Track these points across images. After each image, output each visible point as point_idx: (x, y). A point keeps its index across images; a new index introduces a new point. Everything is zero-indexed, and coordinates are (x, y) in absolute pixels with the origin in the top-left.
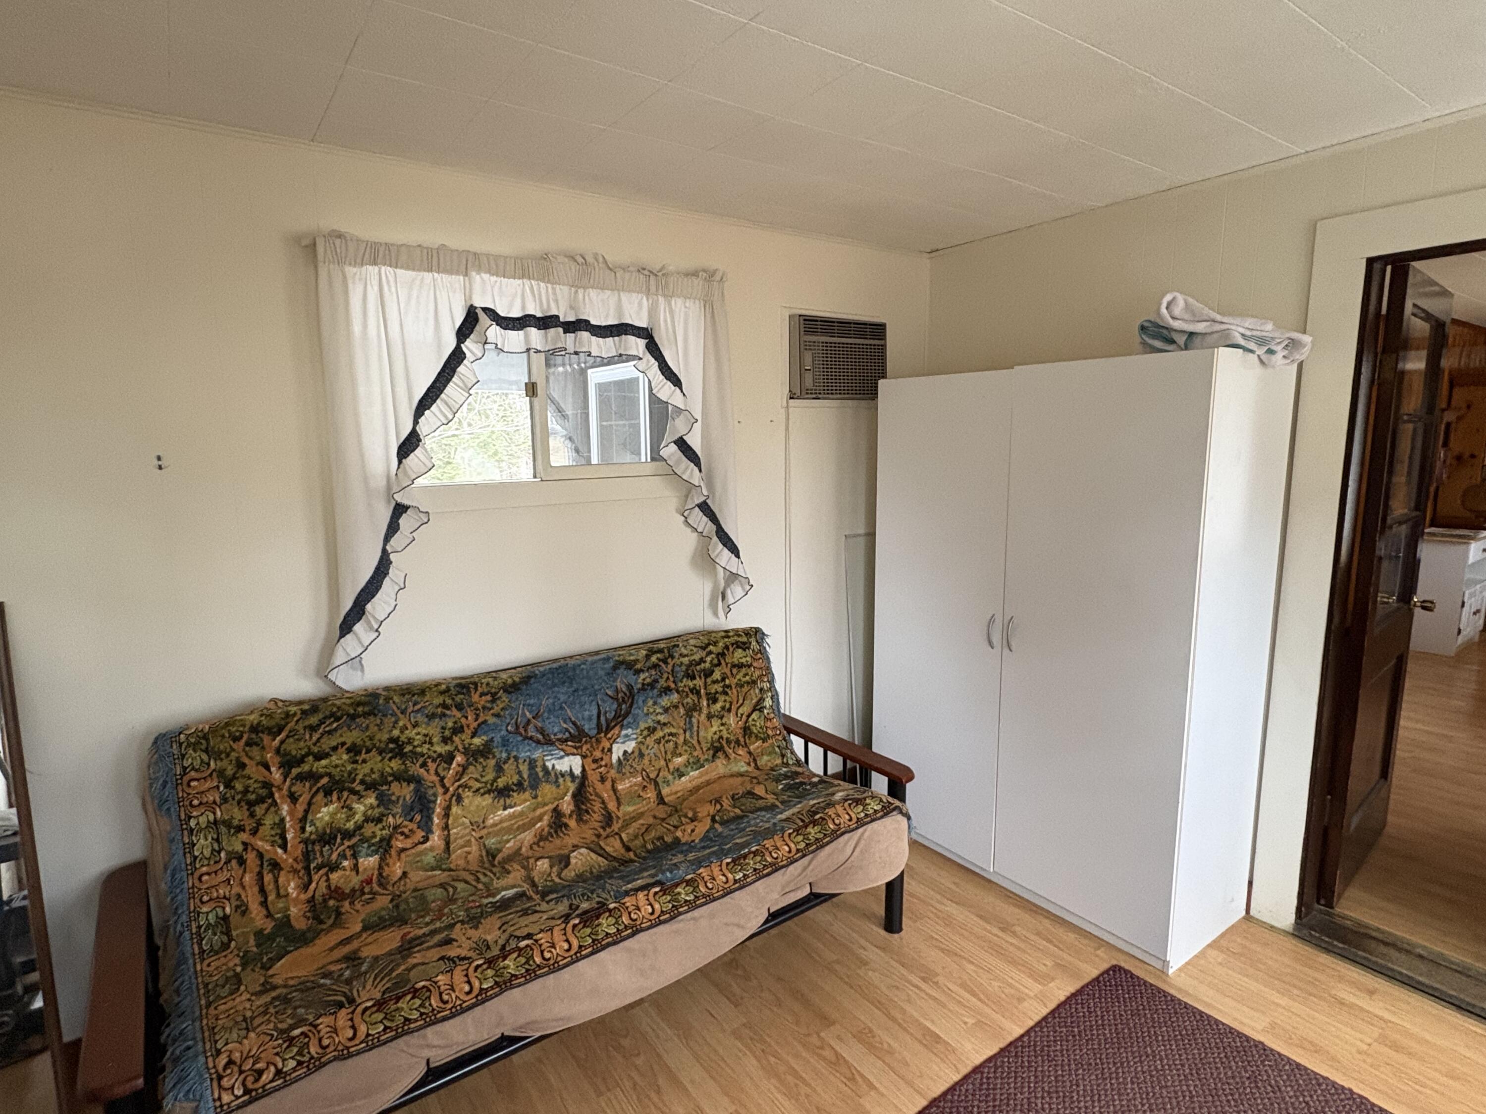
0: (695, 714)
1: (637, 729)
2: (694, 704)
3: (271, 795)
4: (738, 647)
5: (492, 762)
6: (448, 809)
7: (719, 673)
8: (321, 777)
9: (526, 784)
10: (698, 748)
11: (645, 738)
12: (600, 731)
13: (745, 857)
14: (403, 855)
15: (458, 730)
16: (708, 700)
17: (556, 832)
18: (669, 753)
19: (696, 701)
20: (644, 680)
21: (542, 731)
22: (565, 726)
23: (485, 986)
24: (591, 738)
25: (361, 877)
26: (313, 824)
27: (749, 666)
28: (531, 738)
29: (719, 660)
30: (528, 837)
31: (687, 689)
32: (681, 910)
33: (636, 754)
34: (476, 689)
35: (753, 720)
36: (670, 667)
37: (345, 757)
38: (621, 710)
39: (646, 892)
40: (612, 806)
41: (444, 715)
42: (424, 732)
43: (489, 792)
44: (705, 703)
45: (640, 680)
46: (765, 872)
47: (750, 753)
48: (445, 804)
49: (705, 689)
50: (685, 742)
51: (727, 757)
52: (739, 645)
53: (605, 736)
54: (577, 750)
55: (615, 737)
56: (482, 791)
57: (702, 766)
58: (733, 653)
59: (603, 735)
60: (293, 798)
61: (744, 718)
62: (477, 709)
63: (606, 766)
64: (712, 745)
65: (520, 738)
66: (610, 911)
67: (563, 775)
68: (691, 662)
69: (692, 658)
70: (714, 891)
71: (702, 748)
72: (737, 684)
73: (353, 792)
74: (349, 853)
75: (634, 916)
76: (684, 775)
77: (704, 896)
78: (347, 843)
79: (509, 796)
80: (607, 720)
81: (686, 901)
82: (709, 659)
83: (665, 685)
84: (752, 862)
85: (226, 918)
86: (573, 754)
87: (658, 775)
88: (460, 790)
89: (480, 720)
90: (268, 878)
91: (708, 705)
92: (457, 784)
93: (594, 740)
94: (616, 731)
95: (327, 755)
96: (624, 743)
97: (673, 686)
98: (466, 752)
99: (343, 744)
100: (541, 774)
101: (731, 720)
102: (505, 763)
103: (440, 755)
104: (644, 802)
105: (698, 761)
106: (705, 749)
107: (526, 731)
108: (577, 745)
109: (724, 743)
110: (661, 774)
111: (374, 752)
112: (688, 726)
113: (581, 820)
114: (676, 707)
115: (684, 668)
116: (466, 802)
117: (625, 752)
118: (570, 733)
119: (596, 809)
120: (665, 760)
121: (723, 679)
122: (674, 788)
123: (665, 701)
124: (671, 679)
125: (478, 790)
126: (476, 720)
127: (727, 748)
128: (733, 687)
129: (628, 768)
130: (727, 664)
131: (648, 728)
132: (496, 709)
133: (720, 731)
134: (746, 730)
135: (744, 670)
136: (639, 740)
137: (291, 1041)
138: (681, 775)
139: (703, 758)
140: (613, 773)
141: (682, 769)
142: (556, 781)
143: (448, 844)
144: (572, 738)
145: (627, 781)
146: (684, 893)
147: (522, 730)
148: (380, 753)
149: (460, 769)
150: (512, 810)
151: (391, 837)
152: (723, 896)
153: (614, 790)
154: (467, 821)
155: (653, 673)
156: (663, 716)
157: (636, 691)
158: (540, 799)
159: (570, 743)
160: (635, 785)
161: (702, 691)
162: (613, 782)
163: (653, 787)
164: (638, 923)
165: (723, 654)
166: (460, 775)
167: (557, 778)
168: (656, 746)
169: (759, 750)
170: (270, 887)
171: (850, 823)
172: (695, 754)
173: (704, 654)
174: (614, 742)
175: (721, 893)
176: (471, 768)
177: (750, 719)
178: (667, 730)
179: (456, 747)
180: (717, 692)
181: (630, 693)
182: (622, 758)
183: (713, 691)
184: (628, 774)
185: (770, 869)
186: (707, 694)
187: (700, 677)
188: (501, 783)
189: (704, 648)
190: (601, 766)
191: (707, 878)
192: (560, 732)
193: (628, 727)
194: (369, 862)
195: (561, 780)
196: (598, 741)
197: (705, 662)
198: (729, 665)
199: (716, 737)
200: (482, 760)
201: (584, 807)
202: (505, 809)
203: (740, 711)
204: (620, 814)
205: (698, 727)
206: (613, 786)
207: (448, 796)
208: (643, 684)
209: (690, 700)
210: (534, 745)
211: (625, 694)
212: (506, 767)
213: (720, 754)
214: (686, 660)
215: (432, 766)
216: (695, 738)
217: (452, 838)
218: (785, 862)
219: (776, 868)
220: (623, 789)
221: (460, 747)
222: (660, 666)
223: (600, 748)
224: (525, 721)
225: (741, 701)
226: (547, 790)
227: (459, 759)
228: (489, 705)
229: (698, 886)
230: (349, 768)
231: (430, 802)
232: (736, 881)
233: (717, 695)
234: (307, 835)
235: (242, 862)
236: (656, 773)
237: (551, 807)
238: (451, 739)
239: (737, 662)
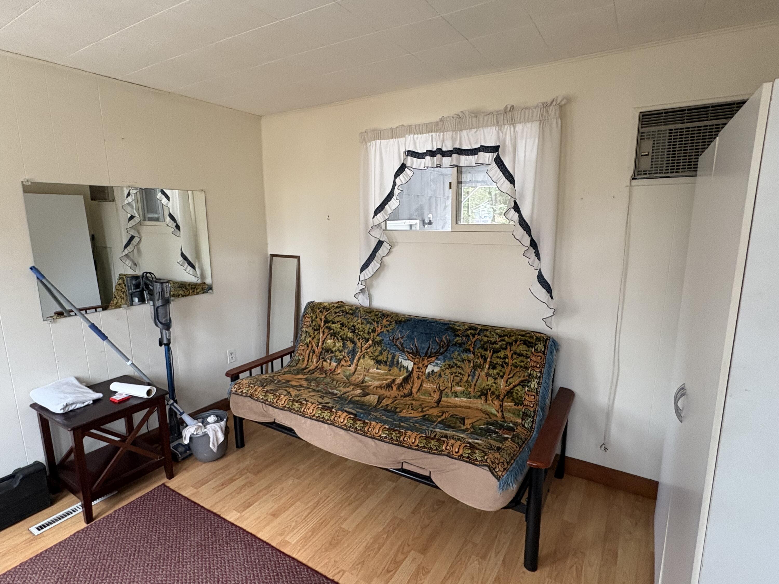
0: (479, 370)
1: (444, 362)
2: (480, 364)
3: (319, 330)
4: (525, 344)
5: (379, 349)
6: (359, 359)
7: (503, 353)
8: (332, 330)
9: (388, 363)
10: (472, 387)
11: (446, 369)
12: (426, 355)
13: (394, 430)
14: (342, 367)
15: (374, 331)
16: (489, 365)
17: (387, 388)
18: (455, 382)
19: (482, 363)
20: (457, 341)
21: (402, 345)
22: (412, 347)
23: (287, 406)
24: (420, 357)
25: (330, 368)
26: (326, 344)
27: (527, 357)
28: (397, 346)
29: (506, 346)
30: (377, 383)
31: (479, 355)
32: (351, 429)
33: (438, 374)
34: (387, 318)
35: (517, 390)
36: (474, 339)
37: (339, 326)
38: (440, 350)
39: (347, 414)
40: (414, 390)
41: (372, 323)
42: (364, 327)
43: (374, 359)
44: (487, 366)
45: (455, 340)
46: (394, 442)
47: (501, 406)
48: (359, 356)
49: (491, 359)
50: (467, 382)
51: (486, 401)
52: (525, 343)
53: (427, 359)
54: (413, 360)
55: (431, 361)
56: (372, 358)
57: (470, 398)
58: (518, 345)
59: (426, 358)
60: (324, 333)
61: (511, 386)
62: (382, 326)
63: (422, 373)
64: (482, 390)
65: (393, 344)
66: (331, 411)
67: (404, 367)
68: (488, 341)
69: (491, 339)
70: (369, 433)
71: (474, 389)
72: (512, 365)
73: (338, 339)
74: (330, 358)
75: (336, 419)
76: (457, 397)
77: (364, 431)
78: (331, 355)
79: (380, 365)
80: (431, 352)
81: (356, 428)
82: (500, 343)
83: (468, 347)
84: (394, 434)
85: (299, 360)
86: (411, 361)
87: (444, 390)
88: (365, 354)
89: (382, 330)
90: (311, 354)
91: (489, 368)
92: (366, 351)
93: (421, 358)
94: (433, 359)
95: (335, 323)
96: (434, 366)
97: (472, 349)
98: (373, 340)
99: (340, 321)
100: (395, 362)
101: (502, 383)
102: (384, 351)
103: (365, 338)
104: (430, 398)
105: (469, 394)
106: (476, 390)
107: (396, 342)
108: (414, 357)
109: (489, 393)
110: (446, 390)
111: (347, 328)
112: (472, 374)
113: (399, 389)
114: (469, 361)
115: (482, 343)
116: (366, 359)
117: (433, 371)
118: (413, 351)
119: (407, 388)
120: (451, 384)
121: (505, 358)
122: (449, 400)
123: (465, 356)
124: (473, 346)
125: (370, 357)
126: (381, 330)
127: (489, 396)
128: (510, 365)
129: (431, 379)
130: (511, 351)
131: (449, 365)
132: (389, 328)
133: (492, 386)
134: (509, 393)
135: (521, 358)
136: (442, 368)
137: (249, 386)
138: (456, 396)
139: (473, 394)
140: (424, 377)
141: (459, 394)
142: (400, 369)
143: (355, 371)
144: (413, 353)
145: (429, 384)
146: (359, 425)
147: (395, 341)
148: (348, 329)
149: (369, 346)
150: (379, 371)
151: (342, 359)
152: (369, 437)
153: (421, 385)
154: (364, 366)
155: (464, 339)
156: (460, 363)
157: (451, 344)
158: (391, 372)
159: (411, 355)
160: (432, 388)
161: (489, 359)
162: (422, 381)
163: (439, 393)
164: (335, 422)
165: (511, 344)
166: (368, 348)
167: (401, 367)
168: (450, 375)
169: (509, 408)
170: (311, 357)
171: (455, 454)
172: (469, 390)
173: (498, 340)
174: (430, 363)
175: (370, 435)
176: (372, 347)
177: (516, 389)
178: (459, 370)
179: (370, 338)
180: (497, 364)
181: (448, 344)
182: (430, 373)
183: (495, 362)
184: (431, 382)
185: (397, 443)
186: (490, 362)
187: (490, 352)
188: (379, 358)
189: (500, 336)
190: (420, 372)
191: (372, 426)
192: (409, 349)
193: (439, 360)
194: (334, 364)
195: (402, 369)
196: (423, 360)
197: (497, 344)
198: (512, 352)
199: (487, 387)
200: (377, 346)
201: (403, 384)
202: (377, 369)
203: (510, 380)
204: (416, 396)
205: (478, 377)
206: (422, 383)
207: (361, 354)
208: (456, 343)
209: (480, 361)
210: (397, 349)
211: (445, 343)
212: (383, 353)
213: (483, 397)
214: (485, 339)
215: (361, 341)
216: (474, 382)
217: (357, 370)
218: (406, 445)
219: (400, 444)
220: (425, 387)
221: (372, 338)
222: (469, 337)
223: (423, 363)
224: (397, 338)
225: (511, 375)
226: (395, 370)
227: (370, 342)
228: (387, 326)
229: (365, 427)
230: (339, 330)
231: (355, 353)
232: (380, 436)
233: (497, 365)
234: (323, 346)
235: (308, 346)
236: (444, 388)
237: (393, 378)
238: (370, 333)
239: (519, 352)
